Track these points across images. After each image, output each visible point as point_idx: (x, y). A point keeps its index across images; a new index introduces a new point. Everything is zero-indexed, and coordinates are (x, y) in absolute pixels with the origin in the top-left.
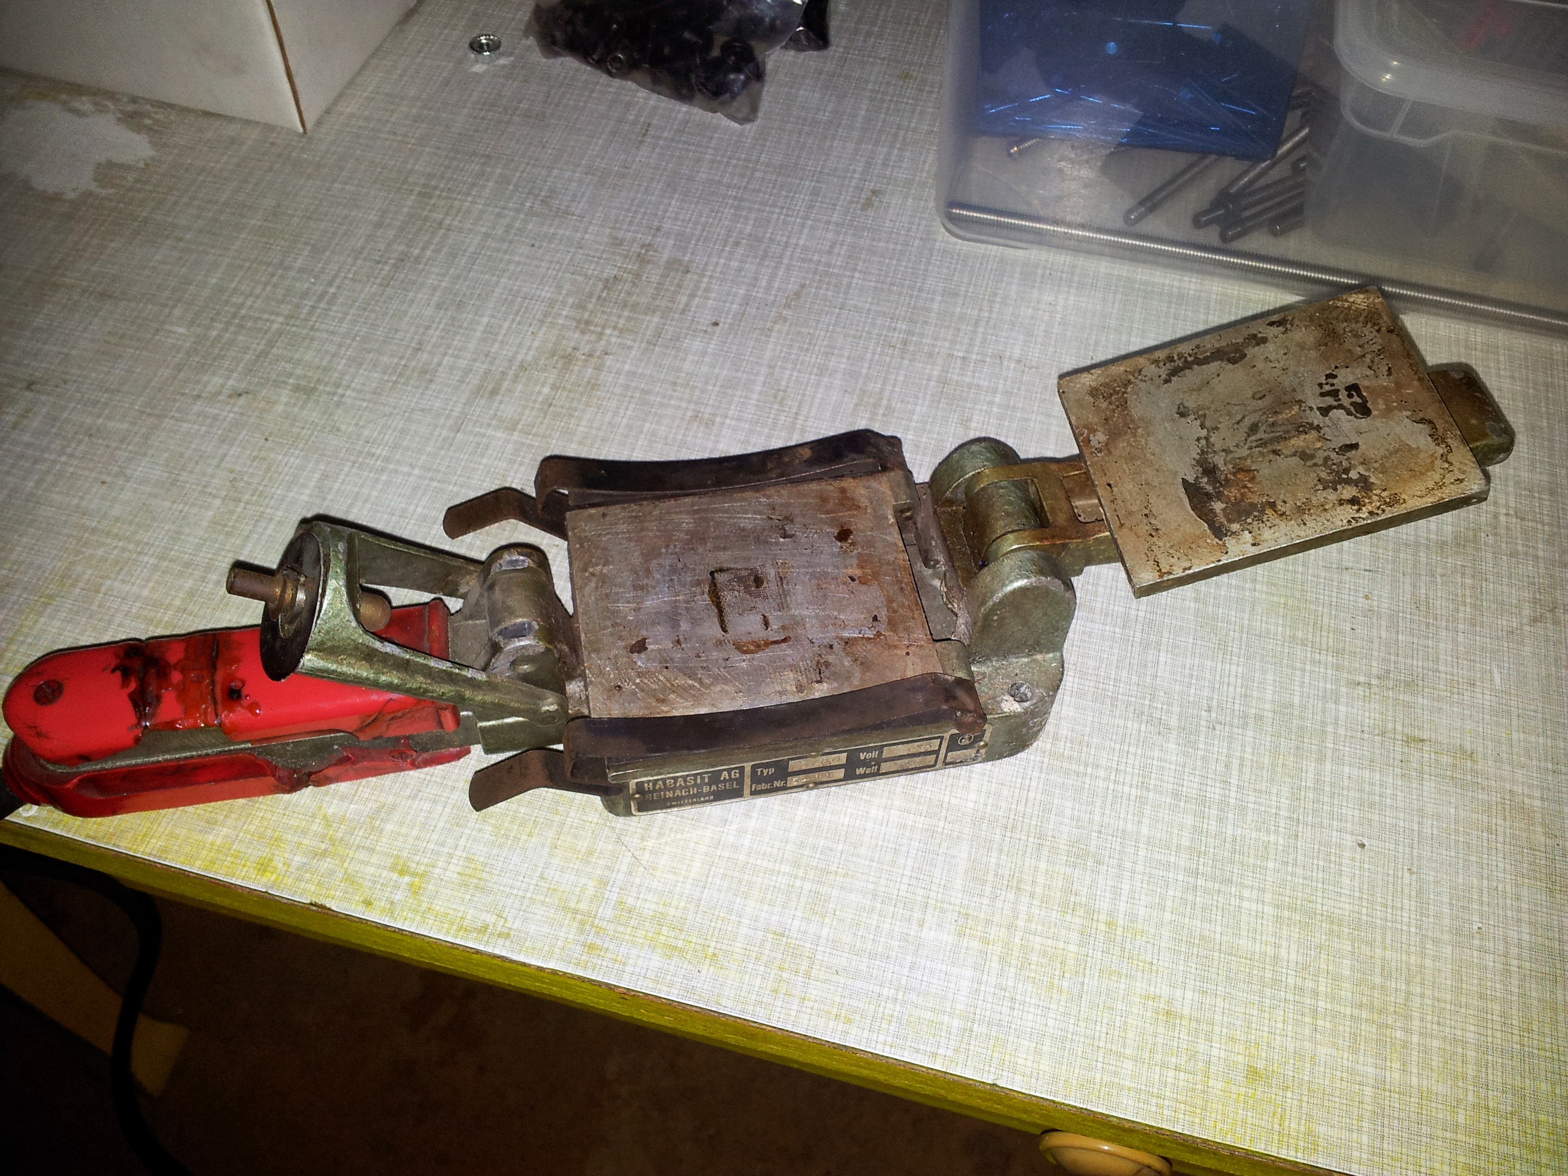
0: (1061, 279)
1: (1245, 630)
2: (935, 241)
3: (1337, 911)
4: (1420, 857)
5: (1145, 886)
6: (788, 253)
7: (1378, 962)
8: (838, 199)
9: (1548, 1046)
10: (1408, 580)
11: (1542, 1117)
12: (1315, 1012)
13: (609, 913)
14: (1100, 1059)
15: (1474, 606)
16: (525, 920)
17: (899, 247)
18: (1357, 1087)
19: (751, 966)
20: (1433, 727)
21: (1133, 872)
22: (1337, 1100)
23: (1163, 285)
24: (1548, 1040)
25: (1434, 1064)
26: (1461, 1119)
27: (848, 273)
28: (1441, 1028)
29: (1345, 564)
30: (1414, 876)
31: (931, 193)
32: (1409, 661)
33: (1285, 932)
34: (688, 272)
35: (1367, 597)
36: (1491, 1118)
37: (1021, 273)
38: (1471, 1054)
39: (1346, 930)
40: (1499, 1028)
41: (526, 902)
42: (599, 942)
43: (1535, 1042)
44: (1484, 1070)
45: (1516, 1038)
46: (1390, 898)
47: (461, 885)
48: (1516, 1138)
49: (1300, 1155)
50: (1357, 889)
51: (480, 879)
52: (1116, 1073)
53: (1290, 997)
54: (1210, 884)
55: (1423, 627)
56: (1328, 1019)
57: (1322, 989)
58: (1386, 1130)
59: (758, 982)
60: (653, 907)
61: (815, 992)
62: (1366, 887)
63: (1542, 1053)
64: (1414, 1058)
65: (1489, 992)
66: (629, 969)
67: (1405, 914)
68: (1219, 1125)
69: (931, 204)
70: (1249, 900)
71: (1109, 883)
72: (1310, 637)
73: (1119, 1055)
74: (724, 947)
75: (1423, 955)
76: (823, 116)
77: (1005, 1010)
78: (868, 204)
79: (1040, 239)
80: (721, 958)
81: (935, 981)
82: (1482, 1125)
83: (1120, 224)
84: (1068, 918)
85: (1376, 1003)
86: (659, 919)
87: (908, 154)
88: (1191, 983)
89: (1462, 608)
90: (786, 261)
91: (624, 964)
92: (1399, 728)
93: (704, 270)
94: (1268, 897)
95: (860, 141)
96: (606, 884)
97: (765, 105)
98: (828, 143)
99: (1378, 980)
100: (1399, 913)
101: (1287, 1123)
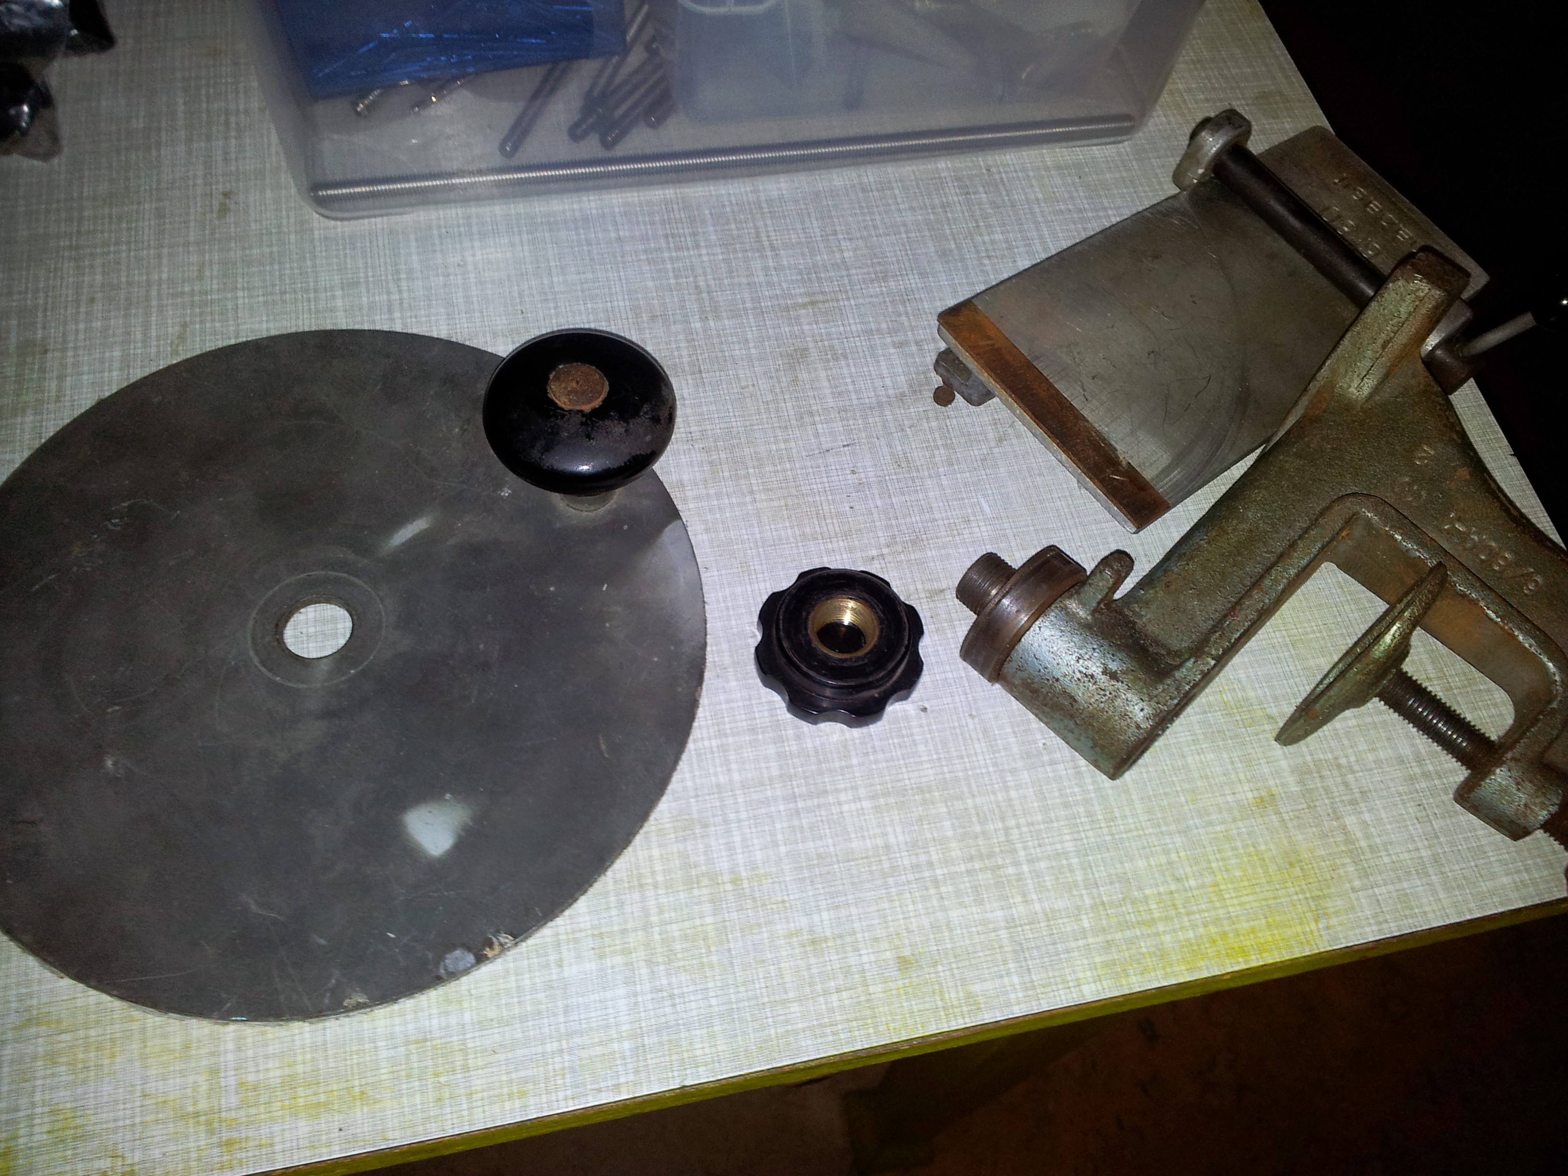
0: (460, 234)
1: (760, 544)
2: (312, 230)
3: (924, 780)
4: (975, 700)
5: (754, 830)
6: (154, 293)
7: (973, 812)
8: (188, 214)
9: (1132, 826)
10: (883, 442)
11: (1148, 892)
12: (936, 882)
13: (234, 1101)
14: (769, 1014)
15: (946, 446)
16: (145, 1148)
17: (275, 249)
18: (993, 934)
19: (404, 1086)
20: (948, 574)
21: (739, 821)
22: (981, 954)
23: (564, 212)
24: (1131, 821)
25: (1048, 884)
26: (1086, 924)
27: (229, 295)
28: (1043, 849)
29: (825, 446)
30: (976, 720)
31: (286, 178)
32: (908, 520)
33: (887, 819)
34: (46, 351)
35: (853, 472)
36: (1109, 912)
37: (417, 240)
38: (1075, 861)
39: (937, 794)
40: (1088, 827)
41: (139, 1129)
42: (235, 1135)
43: (1122, 827)
44: (1089, 871)
45: (1105, 831)
46: (963, 748)
47: (56, 1144)
48: (1134, 920)
49: (967, 1020)
50: (933, 752)
51: (76, 1128)
52: (787, 1021)
53: (911, 877)
54: (809, 803)
55: (910, 483)
56: (949, 882)
57: (935, 857)
58: (1030, 962)
59: (418, 1099)
60: (278, 1073)
61: (479, 1082)
62: (940, 747)
63: (1130, 835)
64: (1031, 886)
65: (1070, 799)
66: (278, 1148)
67: (981, 758)
68: (892, 1025)
69: (293, 190)
70: (848, 802)
71: (722, 841)
72: (818, 529)
73: (784, 1002)
74: (370, 1080)
75: (1006, 789)
76: (138, 124)
77: (668, 1010)
78: (224, 210)
79: (424, 198)
80: (370, 1093)
81: (593, 1014)
82: (1104, 922)
83: (498, 160)
84: (696, 892)
85: (983, 850)
86: (290, 1083)
87: (248, 140)
88: (823, 904)
89: (936, 452)
90: (154, 303)
91: (272, 1145)
92: (920, 586)
93: (65, 342)
94: (862, 792)
95: (189, 140)
96: (218, 1071)
97: (65, 130)
98: (154, 153)
99: (978, 829)
100: (975, 759)
101: (947, 996)
